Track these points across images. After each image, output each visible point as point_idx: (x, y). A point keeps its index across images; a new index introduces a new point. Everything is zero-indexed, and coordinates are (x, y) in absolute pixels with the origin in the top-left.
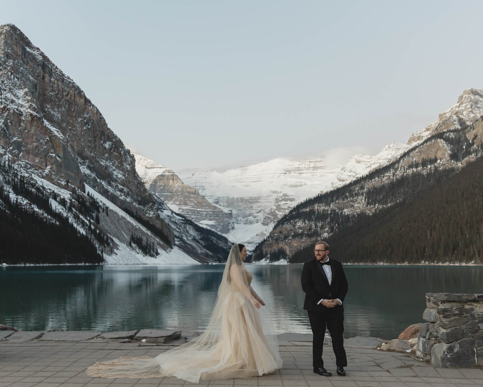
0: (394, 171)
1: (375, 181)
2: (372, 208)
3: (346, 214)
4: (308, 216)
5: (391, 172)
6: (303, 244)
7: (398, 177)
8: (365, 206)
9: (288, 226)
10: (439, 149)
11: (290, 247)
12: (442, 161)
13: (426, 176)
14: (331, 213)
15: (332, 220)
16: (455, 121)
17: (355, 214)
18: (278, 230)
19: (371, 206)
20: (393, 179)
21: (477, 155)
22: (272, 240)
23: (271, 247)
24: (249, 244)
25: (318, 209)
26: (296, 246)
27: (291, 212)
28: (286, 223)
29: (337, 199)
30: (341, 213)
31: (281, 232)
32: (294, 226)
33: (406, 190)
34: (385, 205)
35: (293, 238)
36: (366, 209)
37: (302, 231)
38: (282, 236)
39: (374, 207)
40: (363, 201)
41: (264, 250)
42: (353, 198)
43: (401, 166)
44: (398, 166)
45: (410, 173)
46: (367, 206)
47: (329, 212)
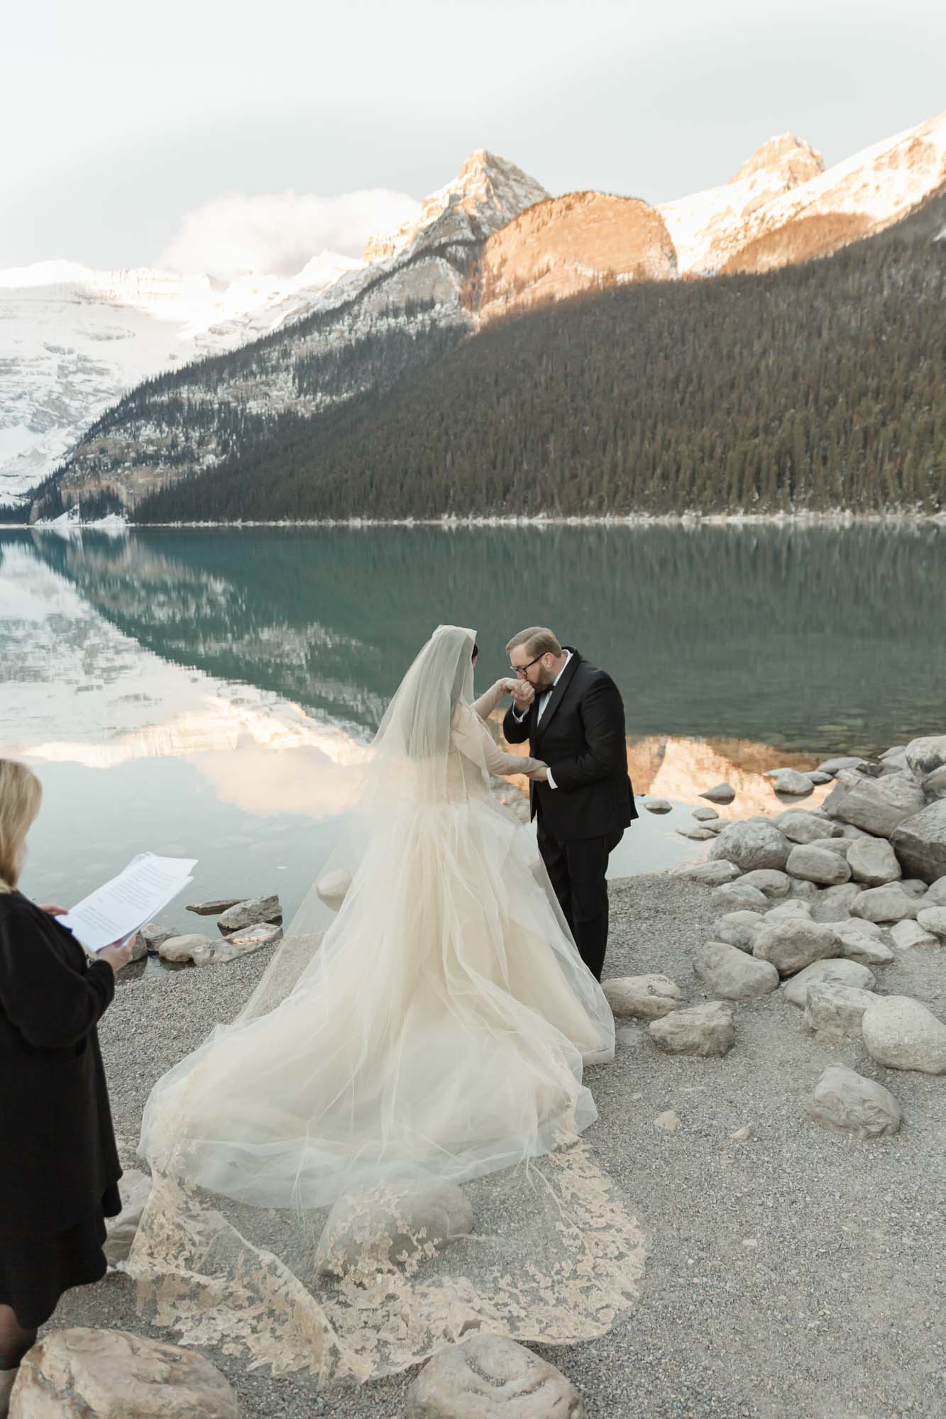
0: (350, 321)
1: (312, 340)
2: (309, 402)
3: (254, 412)
4: (168, 413)
5: (346, 323)
6: (160, 479)
7: (359, 334)
8: (294, 396)
9: (118, 437)
10: (438, 280)
11: (130, 486)
12: (445, 306)
13: (414, 338)
14: (220, 410)
15: (223, 425)
16: (463, 220)
17: (274, 412)
18: (95, 444)
19: (308, 397)
20: (350, 340)
21: (506, 302)
22: (82, 468)
23: (80, 486)
24: (9, 479)
25: (189, 399)
26: (143, 485)
27: (124, 403)
28: (113, 428)
29: (232, 376)
30: (243, 410)
31: (103, 451)
32: (135, 437)
33: (378, 364)
34: (337, 395)
35: (134, 465)
36: (296, 404)
37: (155, 448)
38: (105, 460)
39: (314, 399)
40: (290, 384)
41: (63, 493)
42: (267, 375)
43: (366, 312)
44: (359, 310)
45: (382, 329)
46: (299, 396)
47: (216, 406)
